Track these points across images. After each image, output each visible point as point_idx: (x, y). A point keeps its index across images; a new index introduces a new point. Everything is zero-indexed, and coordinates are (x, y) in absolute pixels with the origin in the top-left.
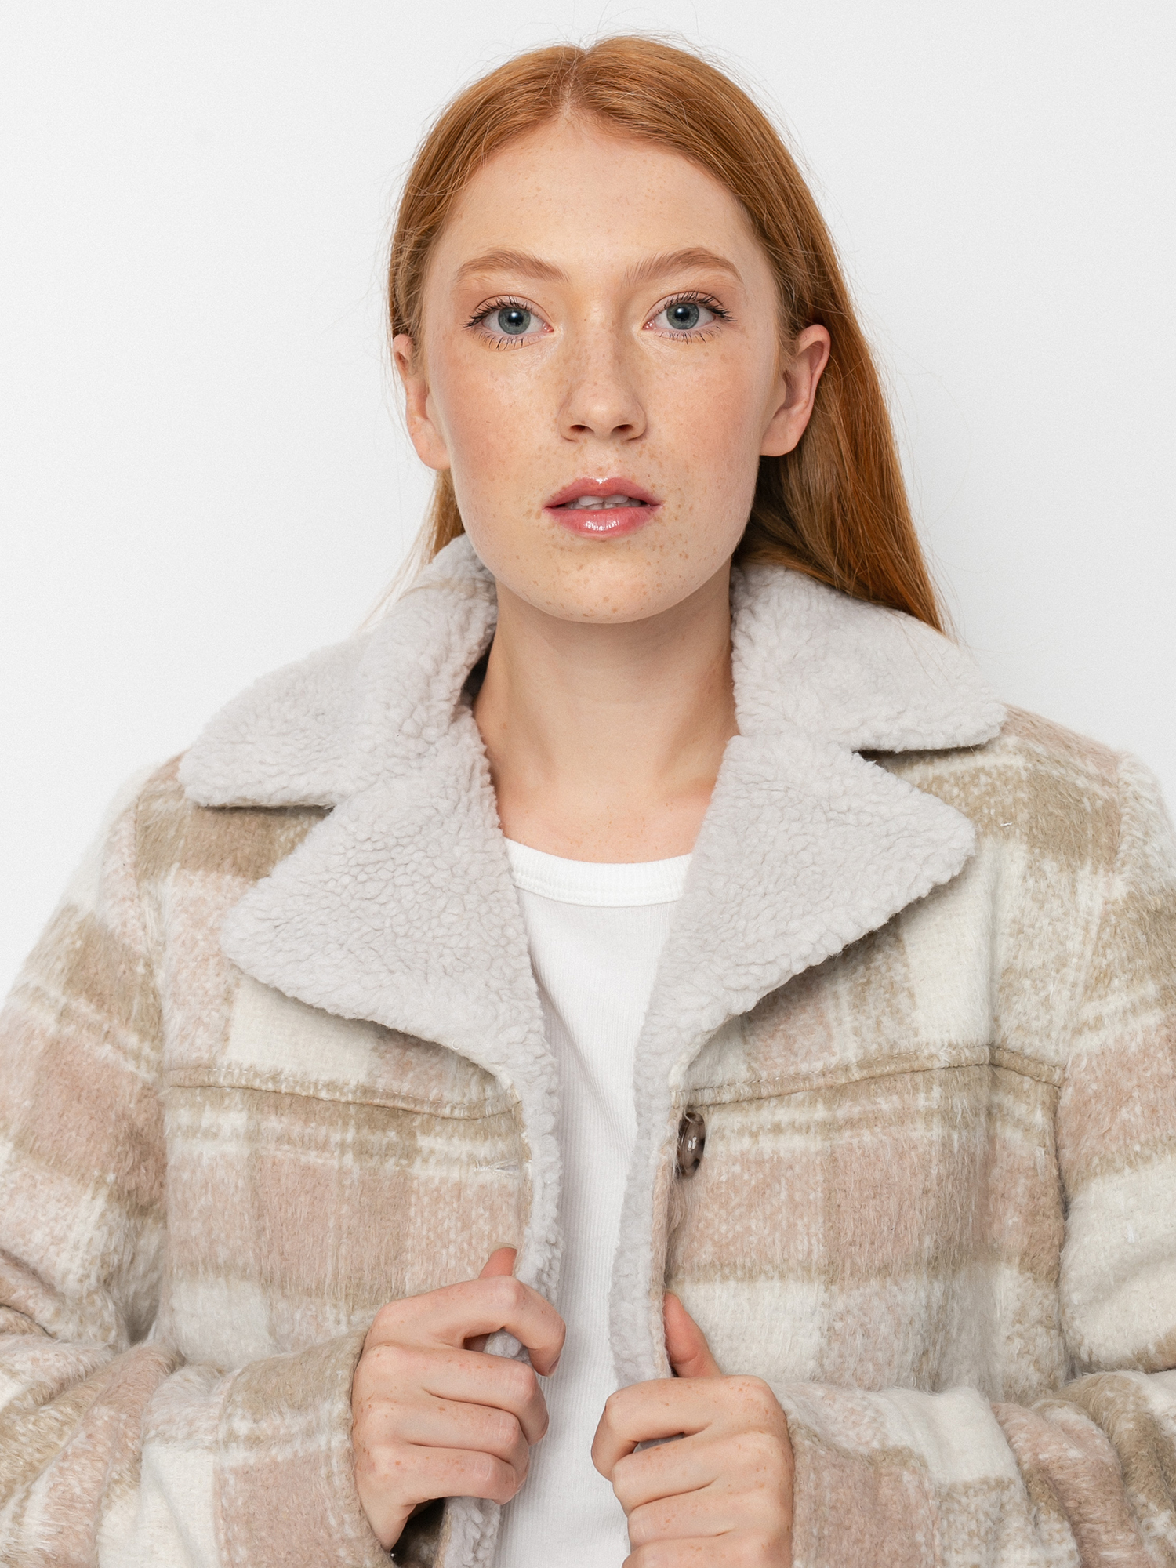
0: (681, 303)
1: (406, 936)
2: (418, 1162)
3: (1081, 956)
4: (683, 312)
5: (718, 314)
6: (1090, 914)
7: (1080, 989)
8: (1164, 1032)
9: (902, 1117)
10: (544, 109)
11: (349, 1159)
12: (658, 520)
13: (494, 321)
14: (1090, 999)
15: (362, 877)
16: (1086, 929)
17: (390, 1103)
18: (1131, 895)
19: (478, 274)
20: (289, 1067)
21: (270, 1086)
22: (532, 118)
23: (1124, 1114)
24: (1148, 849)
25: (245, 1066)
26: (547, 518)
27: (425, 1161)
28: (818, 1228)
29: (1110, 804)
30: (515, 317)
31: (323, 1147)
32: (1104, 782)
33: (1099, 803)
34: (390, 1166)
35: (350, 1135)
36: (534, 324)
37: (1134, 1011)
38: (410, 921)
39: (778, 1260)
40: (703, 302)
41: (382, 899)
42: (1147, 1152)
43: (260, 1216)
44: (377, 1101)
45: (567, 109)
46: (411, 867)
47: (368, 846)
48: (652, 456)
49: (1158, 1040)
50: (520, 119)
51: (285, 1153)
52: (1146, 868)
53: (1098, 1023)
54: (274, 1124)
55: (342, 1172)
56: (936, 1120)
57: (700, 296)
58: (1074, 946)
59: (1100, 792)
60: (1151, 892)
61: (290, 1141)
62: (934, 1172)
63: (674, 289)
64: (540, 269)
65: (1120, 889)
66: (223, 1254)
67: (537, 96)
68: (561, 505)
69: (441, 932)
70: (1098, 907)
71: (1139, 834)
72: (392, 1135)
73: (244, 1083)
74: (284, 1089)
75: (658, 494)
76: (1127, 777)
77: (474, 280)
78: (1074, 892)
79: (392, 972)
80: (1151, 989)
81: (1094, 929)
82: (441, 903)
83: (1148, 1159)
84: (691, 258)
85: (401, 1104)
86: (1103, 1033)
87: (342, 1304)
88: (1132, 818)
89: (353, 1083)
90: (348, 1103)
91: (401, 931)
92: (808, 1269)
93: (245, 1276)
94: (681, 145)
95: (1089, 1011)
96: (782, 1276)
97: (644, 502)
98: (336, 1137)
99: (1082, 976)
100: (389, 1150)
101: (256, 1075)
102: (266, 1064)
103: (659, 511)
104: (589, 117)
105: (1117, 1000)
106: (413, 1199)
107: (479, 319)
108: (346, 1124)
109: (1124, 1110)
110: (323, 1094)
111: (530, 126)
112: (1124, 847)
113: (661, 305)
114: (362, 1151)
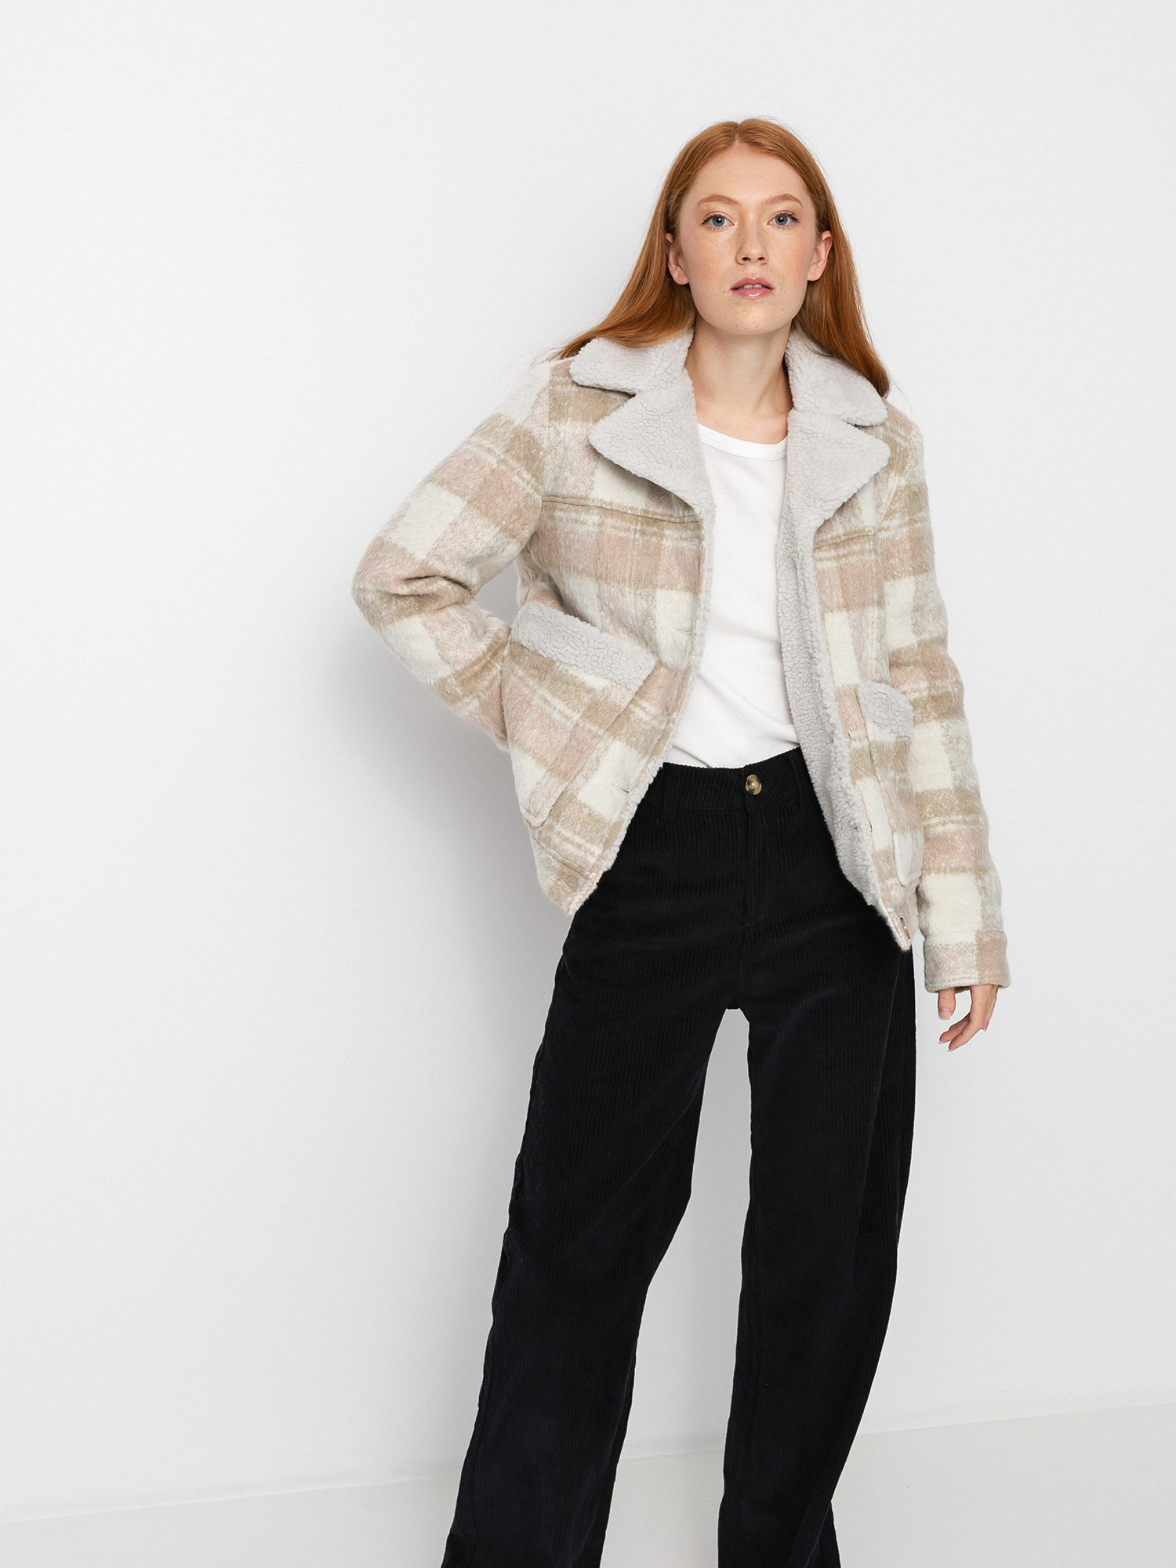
0: (781, 215)
1: (664, 450)
2: (665, 540)
3: (886, 504)
4: (781, 219)
5: (795, 220)
6: (891, 489)
7: (883, 516)
8: (908, 534)
9: (862, 552)
10: (729, 143)
11: (638, 535)
12: (772, 294)
13: (711, 222)
14: (886, 520)
15: (647, 424)
16: (889, 495)
17: (655, 517)
18: (907, 486)
19: (705, 204)
20: (617, 501)
21: (609, 507)
22: (725, 145)
23: (892, 561)
24: (915, 469)
25: (600, 499)
26: (731, 293)
27: (667, 539)
28: (840, 593)
29: (906, 450)
30: (718, 220)
31: (628, 530)
32: (906, 439)
33: (902, 449)
34: (654, 539)
35: (639, 527)
36: (726, 223)
37: (900, 526)
38: (665, 445)
39: (829, 606)
40: (790, 215)
41: (654, 434)
42: (899, 575)
43: (599, 554)
44: (650, 516)
45: (737, 143)
46: (667, 424)
47: (651, 413)
48: (771, 271)
49: (905, 537)
50: (720, 146)
51: (613, 532)
52: (913, 476)
53: (888, 529)
54: (609, 521)
55: (635, 540)
56: (873, 552)
57: (789, 213)
58: (884, 500)
59: (903, 444)
60: (914, 485)
61: (615, 528)
62: (874, 570)
63: (780, 209)
64: (729, 201)
65: (903, 482)
66: (581, 567)
67: (727, 138)
68: (735, 289)
69: (677, 451)
70: (895, 488)
71: (913, 464)
72: (655, 529)
73: (599, 505)
74: (614, 508)
75: (774, 284)
76: (913, 438)
77: (704, 206)
78: (887, 481)
79: (659, 463)
80: (907, 519)
81: (892, 496)
82: (678, 440)
83: (899, 577)
84: (785, 197)
85: (659, 517)
86: (889, 533)
87: (633, 587)
88: (912, 457)
89: (640, 508)
90: (638, 516)
91: (662, 448)
92: (839, 608)
93: (589, 575)
94: (781, 156)
95: (886, 524)
96: (832, 611)
97: (768, 287)
98: (633, 527)
99: (885, 511)
100: (655, 534)
101: (604, 503)
102: (608, 499)
103: (773, 291)
104: (745, 145)
105: (895, 522)
106: (662, 552)
107: (706, 221)
108: (637, 523)
109: (891, 560)
110: (629, 512)
111: (725, 149)
112: (907, 468)
113: (774, 216)
114: (643, 533)
